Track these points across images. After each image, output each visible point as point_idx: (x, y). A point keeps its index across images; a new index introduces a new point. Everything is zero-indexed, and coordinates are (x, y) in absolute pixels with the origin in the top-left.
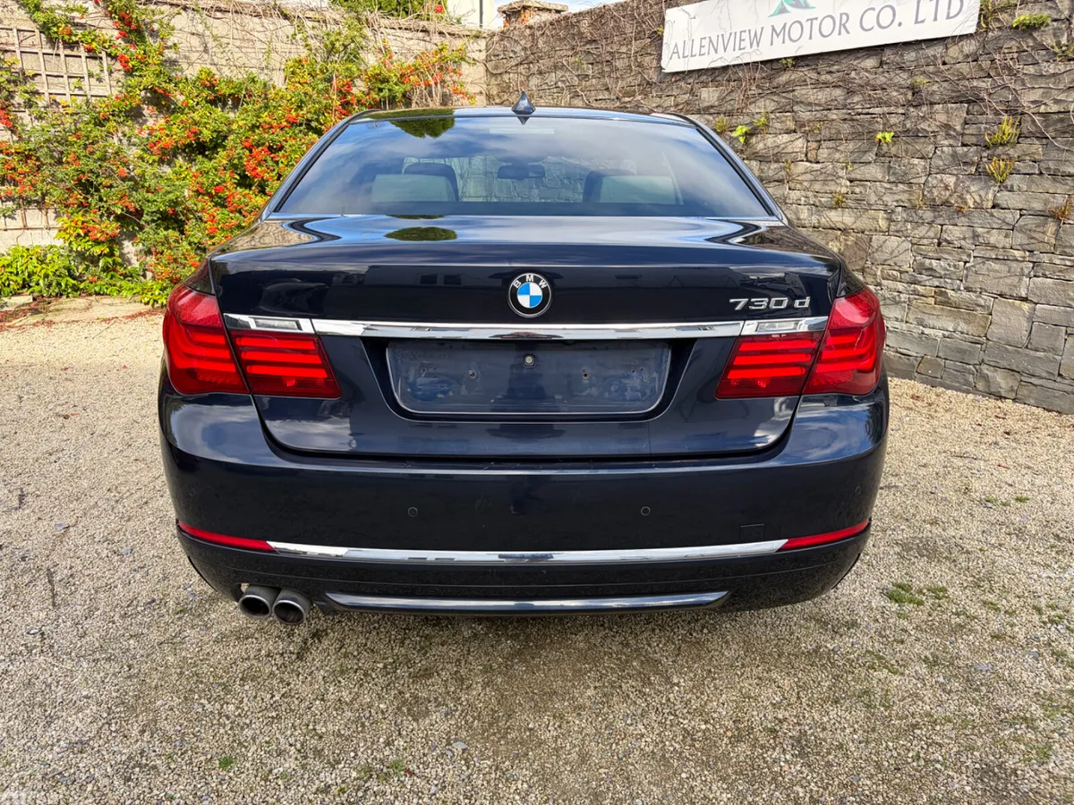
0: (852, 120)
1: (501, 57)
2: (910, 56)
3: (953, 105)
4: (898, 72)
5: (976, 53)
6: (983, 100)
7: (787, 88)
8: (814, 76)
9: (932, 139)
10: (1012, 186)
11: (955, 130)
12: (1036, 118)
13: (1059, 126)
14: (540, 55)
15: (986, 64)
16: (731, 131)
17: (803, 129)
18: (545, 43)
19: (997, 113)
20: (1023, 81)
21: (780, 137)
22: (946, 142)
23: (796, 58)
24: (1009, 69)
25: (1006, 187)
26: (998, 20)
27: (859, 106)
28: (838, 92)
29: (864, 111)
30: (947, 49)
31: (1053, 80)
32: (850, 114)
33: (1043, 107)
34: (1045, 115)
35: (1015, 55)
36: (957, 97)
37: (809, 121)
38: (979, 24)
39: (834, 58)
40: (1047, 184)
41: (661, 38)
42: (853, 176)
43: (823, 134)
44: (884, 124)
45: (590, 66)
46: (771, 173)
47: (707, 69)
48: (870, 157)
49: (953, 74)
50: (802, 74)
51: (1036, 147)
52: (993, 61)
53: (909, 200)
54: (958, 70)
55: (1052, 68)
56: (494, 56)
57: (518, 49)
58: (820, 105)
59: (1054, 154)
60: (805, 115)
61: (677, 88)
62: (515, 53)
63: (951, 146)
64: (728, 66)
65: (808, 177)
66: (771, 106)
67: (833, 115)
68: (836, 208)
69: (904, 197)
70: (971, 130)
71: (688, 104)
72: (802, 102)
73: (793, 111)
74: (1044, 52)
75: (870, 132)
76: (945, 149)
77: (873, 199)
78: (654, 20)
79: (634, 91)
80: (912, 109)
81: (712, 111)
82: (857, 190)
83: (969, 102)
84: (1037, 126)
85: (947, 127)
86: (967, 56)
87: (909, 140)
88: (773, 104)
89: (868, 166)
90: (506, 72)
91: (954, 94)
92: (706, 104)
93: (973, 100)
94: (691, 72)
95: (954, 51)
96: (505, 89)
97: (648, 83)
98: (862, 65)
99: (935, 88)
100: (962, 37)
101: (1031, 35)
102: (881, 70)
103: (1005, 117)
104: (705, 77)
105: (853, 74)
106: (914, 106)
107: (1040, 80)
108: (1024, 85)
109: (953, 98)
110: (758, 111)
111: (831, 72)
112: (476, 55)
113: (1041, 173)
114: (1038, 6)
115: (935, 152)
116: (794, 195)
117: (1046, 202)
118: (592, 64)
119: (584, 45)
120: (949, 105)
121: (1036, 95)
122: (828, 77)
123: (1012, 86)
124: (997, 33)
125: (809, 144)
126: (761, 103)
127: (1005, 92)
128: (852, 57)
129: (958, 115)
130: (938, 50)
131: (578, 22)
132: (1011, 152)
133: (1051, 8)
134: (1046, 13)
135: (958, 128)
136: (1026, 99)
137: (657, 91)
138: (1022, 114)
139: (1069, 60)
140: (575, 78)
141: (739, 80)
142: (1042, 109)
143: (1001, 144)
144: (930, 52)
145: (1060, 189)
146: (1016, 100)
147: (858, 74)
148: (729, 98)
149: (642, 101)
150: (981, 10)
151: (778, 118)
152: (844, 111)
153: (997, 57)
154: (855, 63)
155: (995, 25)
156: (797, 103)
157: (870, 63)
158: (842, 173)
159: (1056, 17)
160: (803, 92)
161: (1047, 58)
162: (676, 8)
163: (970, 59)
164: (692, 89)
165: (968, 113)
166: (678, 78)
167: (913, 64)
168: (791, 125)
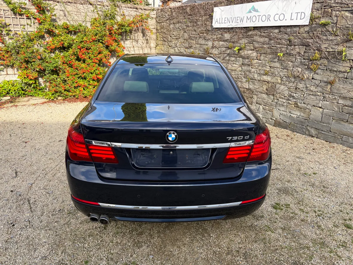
0: (271, 48)
1: (161, 17)
2: (289, 30)
3: (301, 46)
4: (285, 34)
5: (308, 31)
6: (310, 46)
7: (251, 36)
8: (260, 33)
9: (295, 56)
10: (318, 73)
11: (301, 54)
12: (326, 53)
13: (332, 56)
14: (174, 17)
15: (311, 35)
16: (234, 48)
17: (256, 50)
18: (175, 14)
19: (314, 50)
20: (322, 41)
21: (249, 51)
22: (299, 58)
23: (254, 27)
24: (318, 37)
25: (316, 73)
26: (315, 21)
27: (273, 44)
28: (267, 39)
29: (275, 46)
30: (300, 29)
31: (331, 41)
32: (270, 46)
33: (328, 49)
34: (329, 52)
35: (320, 33)
36: (302, 44)
37: (258, 47)
38: (310, 22)
39: (266, 28)
40: (328, 73)
41: (212, 16)
42: (271, 66)
43: (262, 52)
44: (280, 50)
45: (190, 23)
46: (246, 62)
47: (227, 28)
48: (276, 60)
49: (301, 37)
50: (256, 32)
51: (326, 62)
52: (314, 34)
53: (287, 75)
54: (303, 36)
55: (331, 38)
56: (159, 16)
57: (167, 15)
58: (261, 43)
59: (331, 64)
60: (257, 45)
61: (217, 33)
62: (165, 16)
63: (300, 59)
64: (233, 28)
65: (257, 64)
66: (246, 41)
67: (265, 46)
68: (265, 75)
69: (286, 73)
70: (306, 55)
71: (220, 38)
72: (256, 41)
73: (253, 44)
74: (329, 33)
75: (276, 53)
76: (298, 60)
77: (277, 73)
78: (210, 10)
79: (204, 32)
80: (289, 47)
81: (228, 41)
82: (272, 70)
83: (306, 46)
84: (326, 55)
85: (299, 53)
86: (306, 32)
87: (288, 56)
88: (247, 41)
89: (275, 63)
90: (163, 22)
91: (301, 43)
92: (226, 39)
93: (307, 45)
94: (221, 28)
95: (302, 30)
96: (162, 28)
97: (208, 30)
98: (274, 31)
99: (296, 40)
100: (304, 26)
101: (325, 27)
102: (280, 33)
103: (317, 52)
104: (226, 30)
105: (271, 34)
106: (289, 46)
107: (327, 41)
108: (322, 42)
109: (301, 44)
110: (242, 42)
111: (265, 33)
112: (153, 16)
113: (327, 70)
114: (327, 18)
115: (295, 61)
116: (253, 70)
117: (328, 79)
118: (190, 22)
119: (188, 16)
120: (300, 46)
121: (326, 46)
122: (264, 34)
123: (319, 42)
124: (315, 25)
125: (258, 54)
126: (243, 40)
127: (317, 44)
128: (271, 28)
129: (302, 50)
130: (297, 29)
131: (186, 8)
132: (318, 62)
133: (331, 19)
134: (330, 21)
135: (303, 54)
136: (323, 46)
137: (211, 33)
138: (322, 51)
139: (336, 36)
140: (185, 26)
141: (236, 32)
142: (328, 50)
143: (315, 60)
144: (295, 29)
145: (332, 75)
146: (320, 46)
147: (273, 34)
148: (233, 37)
149: (206, 36)
150: (311, 18)
151: (248, 45)
152: (269, 45)
153: (315, 32)
154: (272, 30)
155: (315, 23)
156: (254, 41)
157: (277, 31)
158: (267, 64)
159: (332, 22)
160: (256, 38)
161: (329, 34)
162: (217, 7)
163: (307, 33)
164: (222, 34)
165: (306, 49)
166: (217, 30)
167: (290, 33)
168: (252, 48)
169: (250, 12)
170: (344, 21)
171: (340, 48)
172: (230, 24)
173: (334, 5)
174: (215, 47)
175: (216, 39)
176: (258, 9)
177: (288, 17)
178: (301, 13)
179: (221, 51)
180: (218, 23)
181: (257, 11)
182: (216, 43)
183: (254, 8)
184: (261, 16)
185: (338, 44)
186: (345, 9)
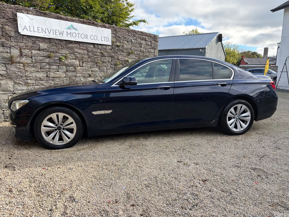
0: (90, 58)
2: (100, 47)
3: (109, 57)
6: (114, 57)
7: (72, 48)
8: (79, 46)
9: (106, 63)
13: (124, 63)
17: (78, 59)
19: (116, 60)
21: (72, 60)
23: (74, 41)
24: (117, 52)
27: (91, 55)
28: (85, 51)
29: (93, 56)
30: (106, 47)
31: (122, 55)
33: (122, 59)
34: (122, 61)
37: (80, 57)
39: (83, 44)
42: (92, 70)
43: (84, 60)
44: (97, 60)
46: (71, 69)
47: (42, 38)
48: (95, 66)
50: (76, 45)
52: (114, 50)
54: (109, 51)
55: (122, 53)
58: (81, 54)
61: (26, 40)
64: (51, 38)
65: (81, 70)
67: (85, 56)
68: (89, 77)
69: (104, 74)
70: (112, 62)
72: (77, 52)
73: (74, 54)
75: (95, 61)
76: (109, 65)
77: (97, 75)
81: (45, 50)
82: (94, 73)
85: (109, 61)
86: (110, 49)
87: (102, 63)
89: (95, 68)
92: (42, 48)
93: (112, 57)
95: (108, 47)
99: (105, 54)
100: (109, 45)
101: (119, 47)
102: (94, 48)
105: (88, 48)
110: (63, 52)
111: (83, 46)
115: (107, 66)
116: (78, 75)
122: (82, 47)
125: (80, 63)
127: (117, 56)
128: (88, 44)
132: (119, 66)
136: (120, 57)
143: (117, 65)
144: (104, 47)
146: (118, 58)
150: (112, 41)
151: (70, 55)
152: (88, 56)
154: (89, 46)
155: (114, 44)
156: (75, 52)
157: (92, 46)
158: (90, 69)
160: (77, 50)
164: (35, 42)
165: (112, 59)
166: (26, 37)
167: (101, 48)
168: (75, 58)
169: (69, 29)
170: (126, 46)
171: (127, 59)
172: (46, 34)
173: (121, 37)
174: (25, 55)
175: (24, 47)
176: (77, 28)
177: (99, 38)
178: (107, 37)
179: (36, 60)
180: (29, 30)
181: (76, 30)
182: (26, 52)
183: (73, 26)
184: (81, 34)
185: (125, 57)
186: (125, 40)
